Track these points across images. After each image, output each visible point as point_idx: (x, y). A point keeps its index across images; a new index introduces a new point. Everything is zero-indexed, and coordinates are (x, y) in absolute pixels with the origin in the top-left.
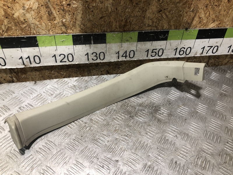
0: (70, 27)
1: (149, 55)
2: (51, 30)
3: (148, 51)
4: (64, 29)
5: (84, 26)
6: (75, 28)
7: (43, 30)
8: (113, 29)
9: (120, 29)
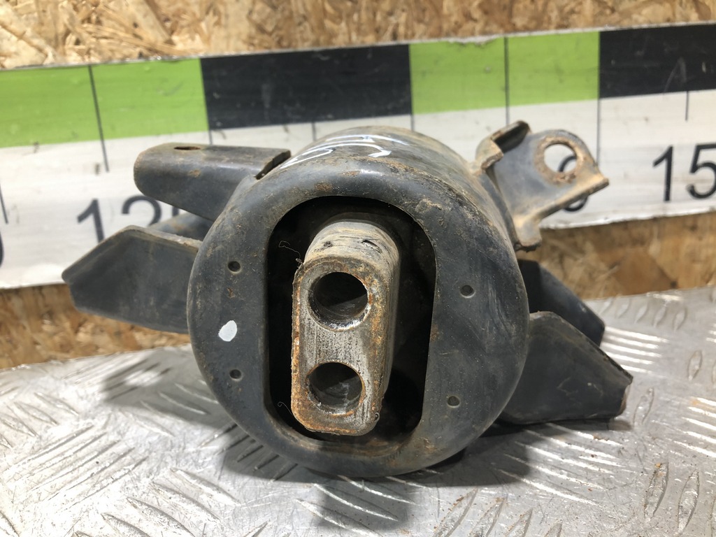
0: (187, 19)
1: (679, 188)
2: (71, 38)
3: (668, 156)
4: (152, 27)
5: (274, 8)
6: (218, 23)
7: (21, 37)
8: (445, 26)
9: (486, 24)
